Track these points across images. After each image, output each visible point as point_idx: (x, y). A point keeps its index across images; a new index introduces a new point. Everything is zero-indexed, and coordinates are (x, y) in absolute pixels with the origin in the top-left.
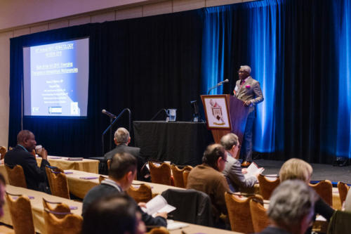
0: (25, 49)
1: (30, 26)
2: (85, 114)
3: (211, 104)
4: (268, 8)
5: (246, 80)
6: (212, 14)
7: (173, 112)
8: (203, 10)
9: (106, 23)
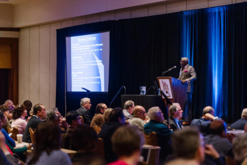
0: (67, 39)
1: (73, 19)
2: (107, 91)
3: (163, 83)
4: (219, 13)
5: (186, 67)
6: (186, 16)
7: (144, 89)
8: (181, 12)
9: (121, 21)
